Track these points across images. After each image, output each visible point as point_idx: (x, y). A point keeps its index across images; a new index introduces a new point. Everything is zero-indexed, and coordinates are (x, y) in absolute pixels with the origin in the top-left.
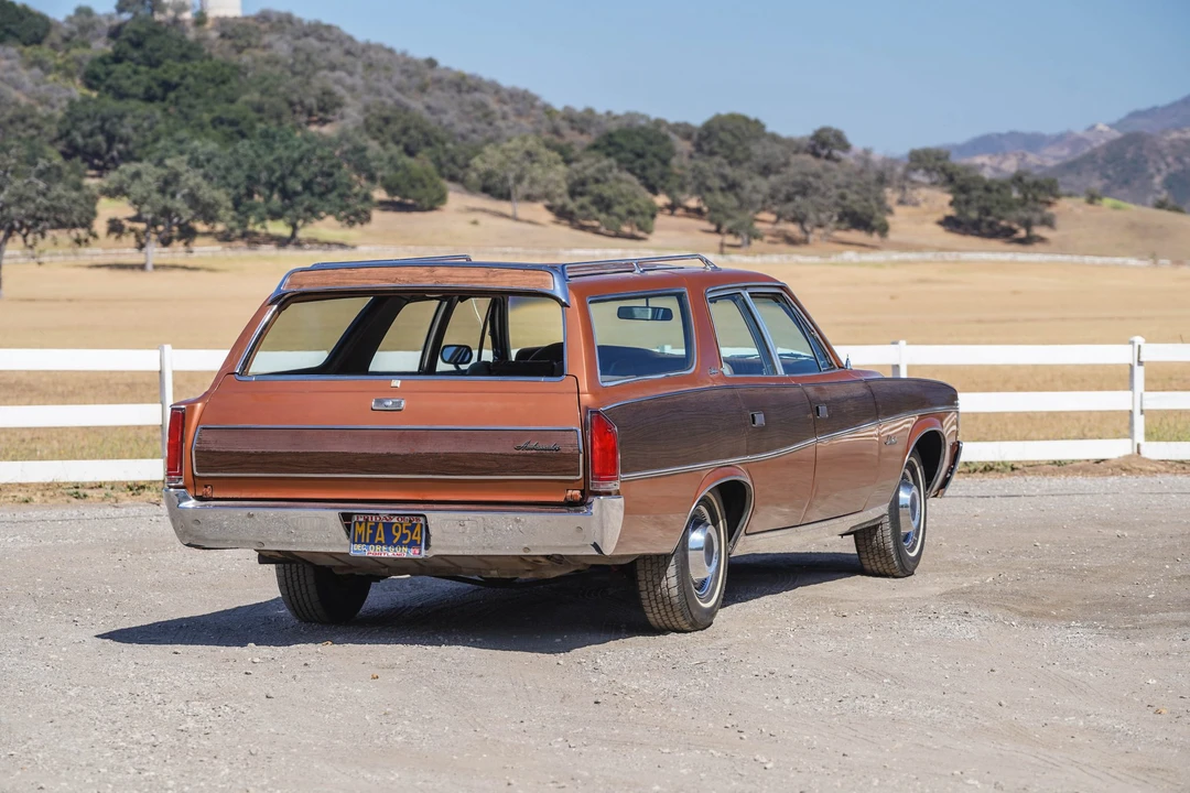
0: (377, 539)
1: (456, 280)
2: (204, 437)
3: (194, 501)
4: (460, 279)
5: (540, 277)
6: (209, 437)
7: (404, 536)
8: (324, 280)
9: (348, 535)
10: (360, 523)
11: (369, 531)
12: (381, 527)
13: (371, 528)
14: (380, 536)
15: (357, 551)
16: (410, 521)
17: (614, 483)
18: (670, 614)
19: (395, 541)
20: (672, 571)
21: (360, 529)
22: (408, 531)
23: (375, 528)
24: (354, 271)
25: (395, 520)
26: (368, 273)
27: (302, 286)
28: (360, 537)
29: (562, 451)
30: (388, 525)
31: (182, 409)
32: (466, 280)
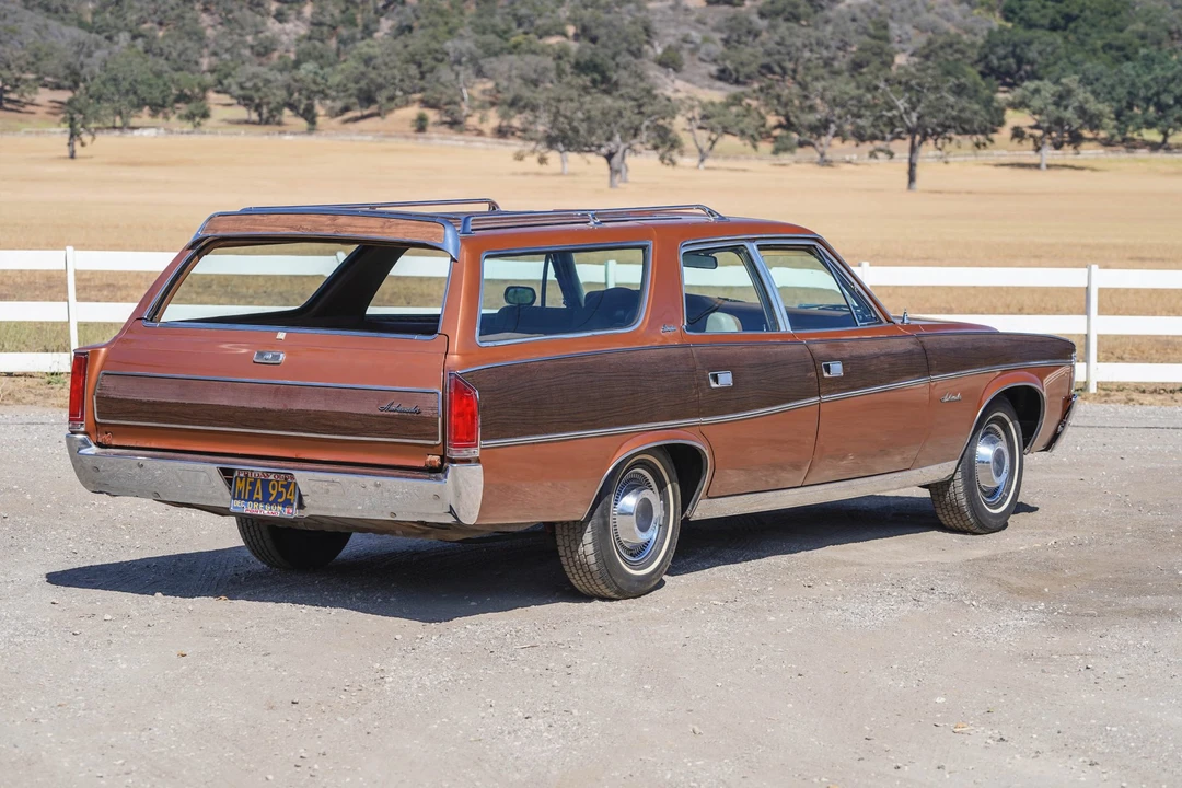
0: (255, 496)
1: (354, 229)
2: (104, 383)
3: (94, 447)
4: (358, 230)
5: (431, 229)
6: (109, 383)
7: (280, 494)
8: (237, 226)
9: (230, 489)
10: (241, 478)
11: (249, 488)
12: (259, 484)
13: (251, 484)
14: (258, 493)
15: (237, 507)
16: (286, 479)
17: (472, 450)
18: (591, 581)
19: (271, 500)
20: (588, 537)
21: (240, 485)
22: (283, 490)
23: (253, 484)
24: (265, 217)
25: (271, 477)
26: (278, 219)
27: (216, 230)
28: (240, 493)
29: (423, 414)
30: (266, 483)
31: (84, 354)
32: (364, 229)
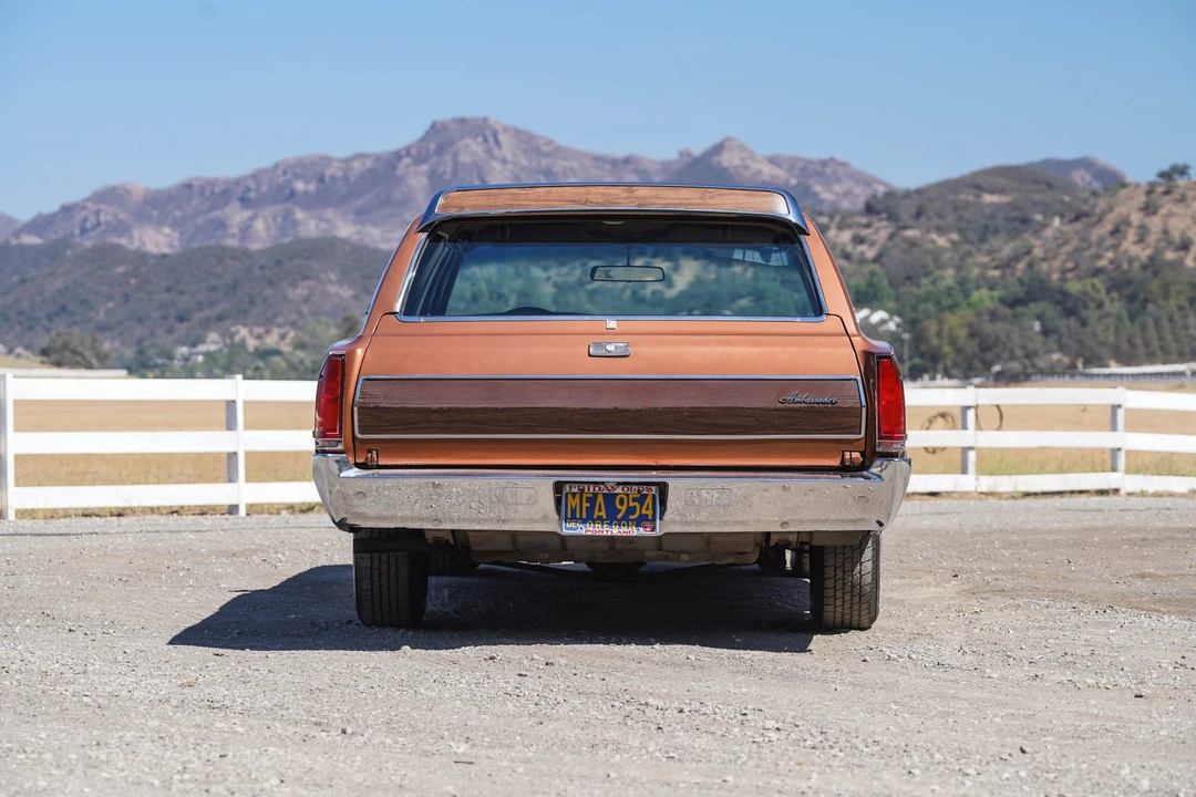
0: (597, 514)
1: (663, 201)
2: (368, 390)
3: (355, 469)
4: (668, 201)
5: (769, 200)
6: (374, 390)
7: (631, 510)
8: (491, 201)
9: (559, 510)
10: (574, 495)
11: (585, 505)
12: (600, 499)
13: (588, 500)
14: (600, 510)
15: (571, 529)
16: (639, 491)
19: (619, 516)
21: (573, 503)
22: (636, 504)
23: (592, 500)
24: (530, 191)
25: (619, 490)
27: (463, 208)
28: (573, 511)
29: (840, 405)
30: (610, 498)
31: (340, 356)
32: (678, 201)
